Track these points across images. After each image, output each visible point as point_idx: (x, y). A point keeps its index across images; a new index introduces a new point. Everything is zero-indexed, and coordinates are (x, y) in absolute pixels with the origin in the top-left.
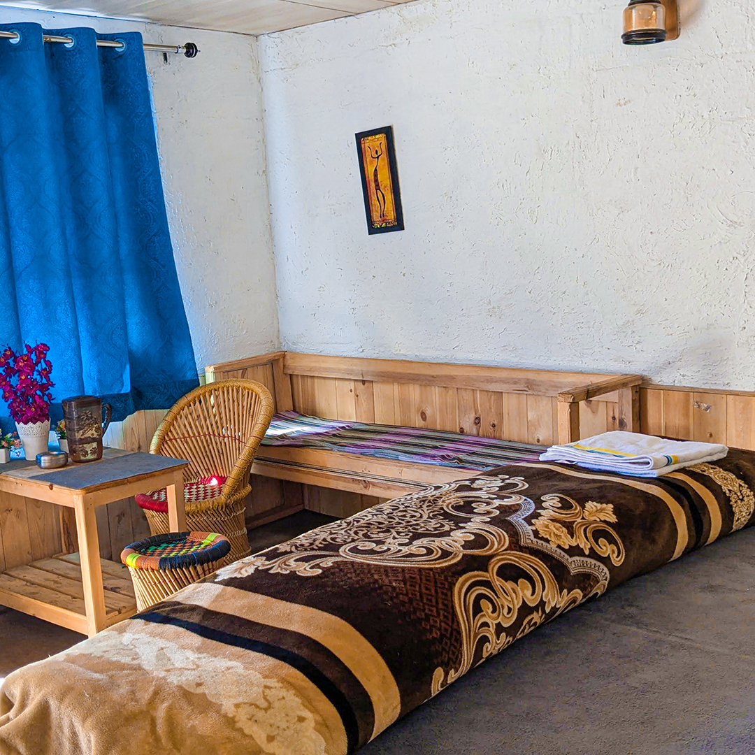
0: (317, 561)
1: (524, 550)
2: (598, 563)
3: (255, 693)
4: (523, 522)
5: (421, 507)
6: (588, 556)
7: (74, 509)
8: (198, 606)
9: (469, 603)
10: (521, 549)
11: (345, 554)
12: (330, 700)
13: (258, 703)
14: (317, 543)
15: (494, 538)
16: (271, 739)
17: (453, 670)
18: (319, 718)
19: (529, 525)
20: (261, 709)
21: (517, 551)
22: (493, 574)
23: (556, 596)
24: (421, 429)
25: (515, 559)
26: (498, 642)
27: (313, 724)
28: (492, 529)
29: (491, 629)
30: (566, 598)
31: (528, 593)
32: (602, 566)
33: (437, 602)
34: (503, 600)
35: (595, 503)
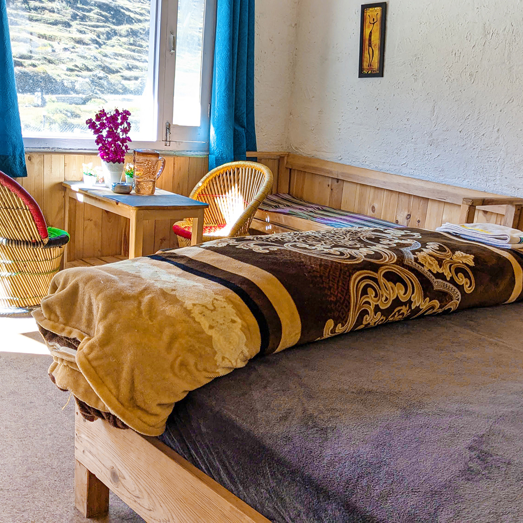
0: (268, 247)
1: (405, 267)
2: (454, 288)
3: (207, 301)
4: (410, 252)
5: (346, 234)
6: (448, 281)
7: (129, 219)
8: (186, 256)
9: (360, 288)
10: (404, 266)
11: (287, 246)
12: (254, 316)
13: (208, 306)
14: (271, 239)
15: (387, 256)
16: (211, 327)
17: (340, 324)
18: (245, 324)
19: (413, 254)
20: (209, 310)
21: (400, 266)
22: (380, 276)
23: (421, 300)
24: (370, 217)
25: (398, 270)
26: (375, 317)
27: (240, 326)
28: (387, 251)
29: (371, 307)
30: (427, 304)
31: (402, 292)
32: (457, 290)
33: (338, 281)
34: (384, 292)
35: (462, 253)
